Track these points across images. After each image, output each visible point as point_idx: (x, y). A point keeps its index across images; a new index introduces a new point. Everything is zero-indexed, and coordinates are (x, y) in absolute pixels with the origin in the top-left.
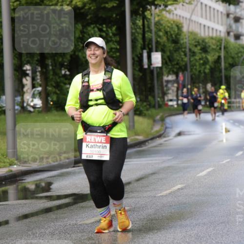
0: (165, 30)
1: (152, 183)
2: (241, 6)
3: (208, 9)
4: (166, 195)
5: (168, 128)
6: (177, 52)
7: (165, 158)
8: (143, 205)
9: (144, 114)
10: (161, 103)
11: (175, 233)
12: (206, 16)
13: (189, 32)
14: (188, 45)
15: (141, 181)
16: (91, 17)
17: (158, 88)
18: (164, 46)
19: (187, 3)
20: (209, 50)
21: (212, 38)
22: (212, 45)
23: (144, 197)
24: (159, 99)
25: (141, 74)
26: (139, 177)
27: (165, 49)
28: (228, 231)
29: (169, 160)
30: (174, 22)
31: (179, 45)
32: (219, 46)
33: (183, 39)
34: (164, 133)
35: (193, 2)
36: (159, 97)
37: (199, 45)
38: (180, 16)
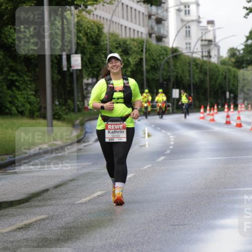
0: (85, 32)
1: (70, 190)
2: (163, 7)
3: (129, 9)
4: (86, 202)
5: (88, 133)
6: (98, 54)
7: (84, 164)
8: (61, 213)
9: (62, 119)
10: (80, 107)
11: (94, 241)
12: (127, 17)
13: (110, 34)
14: (108, 47)
15: (59, 188)
16: (8, 18)
17: (78, 91)
18: (84, 48)
19: (108, 4)
20: (130, 52)
21: (133, 40)
22: (134, 47)
23: (62, 205)
24: (78, 103)
25: (60, 77)
26: (58, 184)
27: (85, 51)
28: (149, 239)
29: (88, 165)
30: (94, 23)
31: (99, 47)
32: (141, 48)
33: (103, 41)
34: (83, 138)
35: (113, 2)
36: (78, 101)
37: (120, 47)
38: (100, 17)
